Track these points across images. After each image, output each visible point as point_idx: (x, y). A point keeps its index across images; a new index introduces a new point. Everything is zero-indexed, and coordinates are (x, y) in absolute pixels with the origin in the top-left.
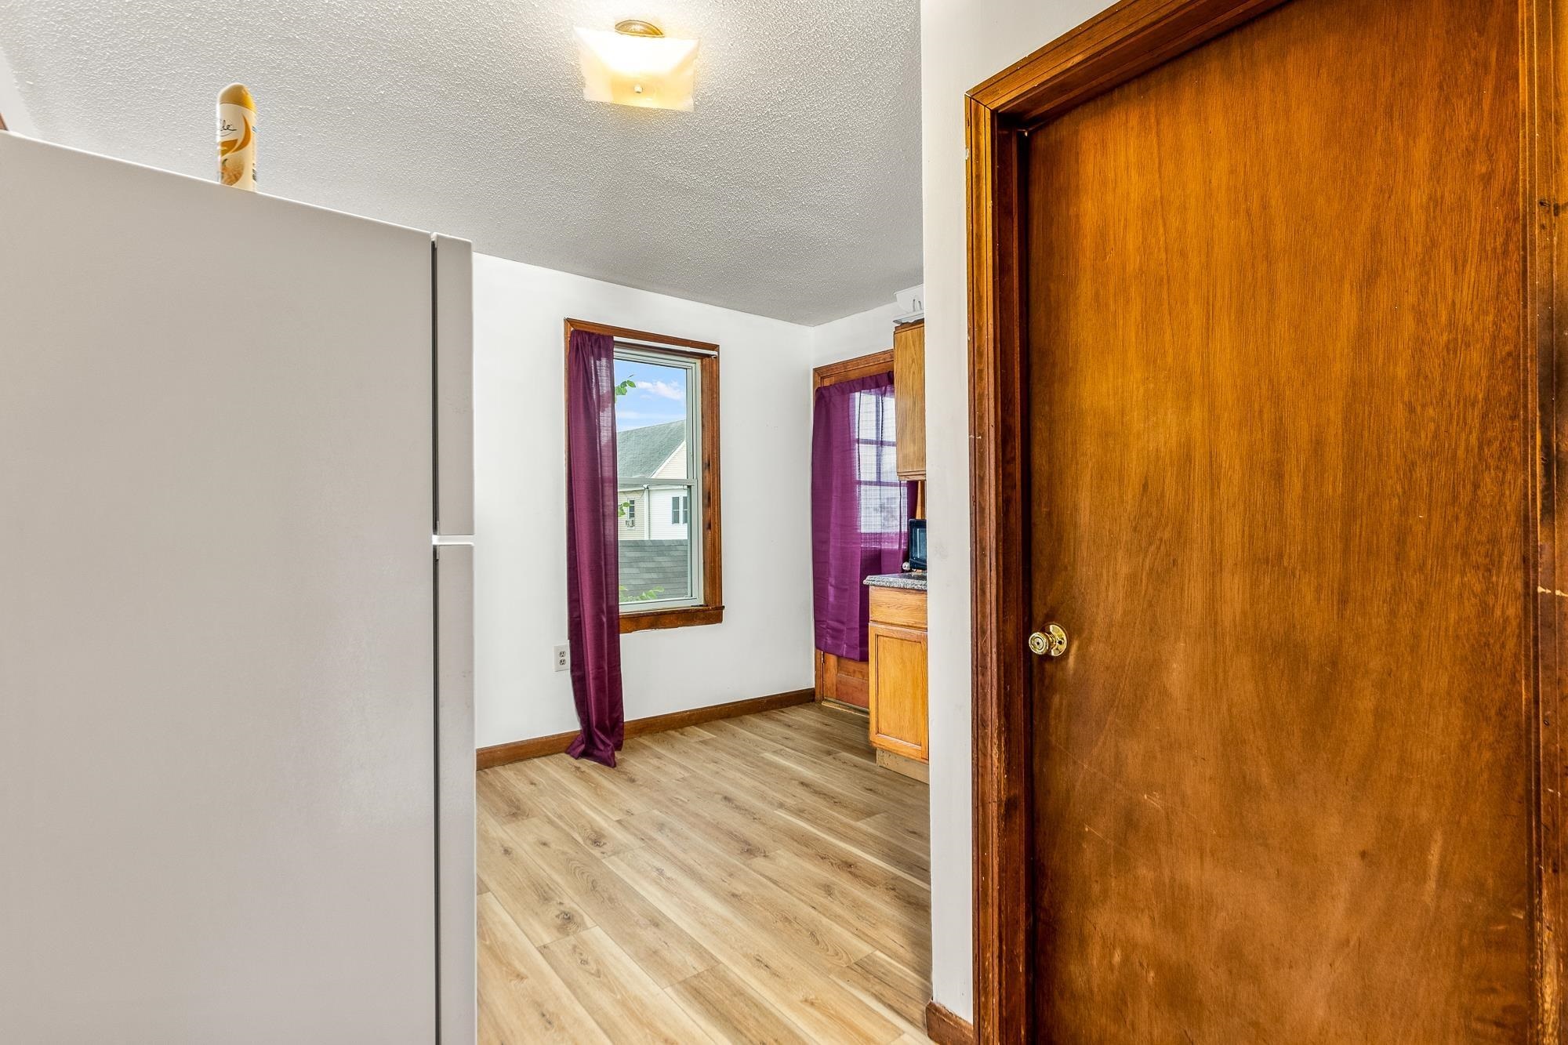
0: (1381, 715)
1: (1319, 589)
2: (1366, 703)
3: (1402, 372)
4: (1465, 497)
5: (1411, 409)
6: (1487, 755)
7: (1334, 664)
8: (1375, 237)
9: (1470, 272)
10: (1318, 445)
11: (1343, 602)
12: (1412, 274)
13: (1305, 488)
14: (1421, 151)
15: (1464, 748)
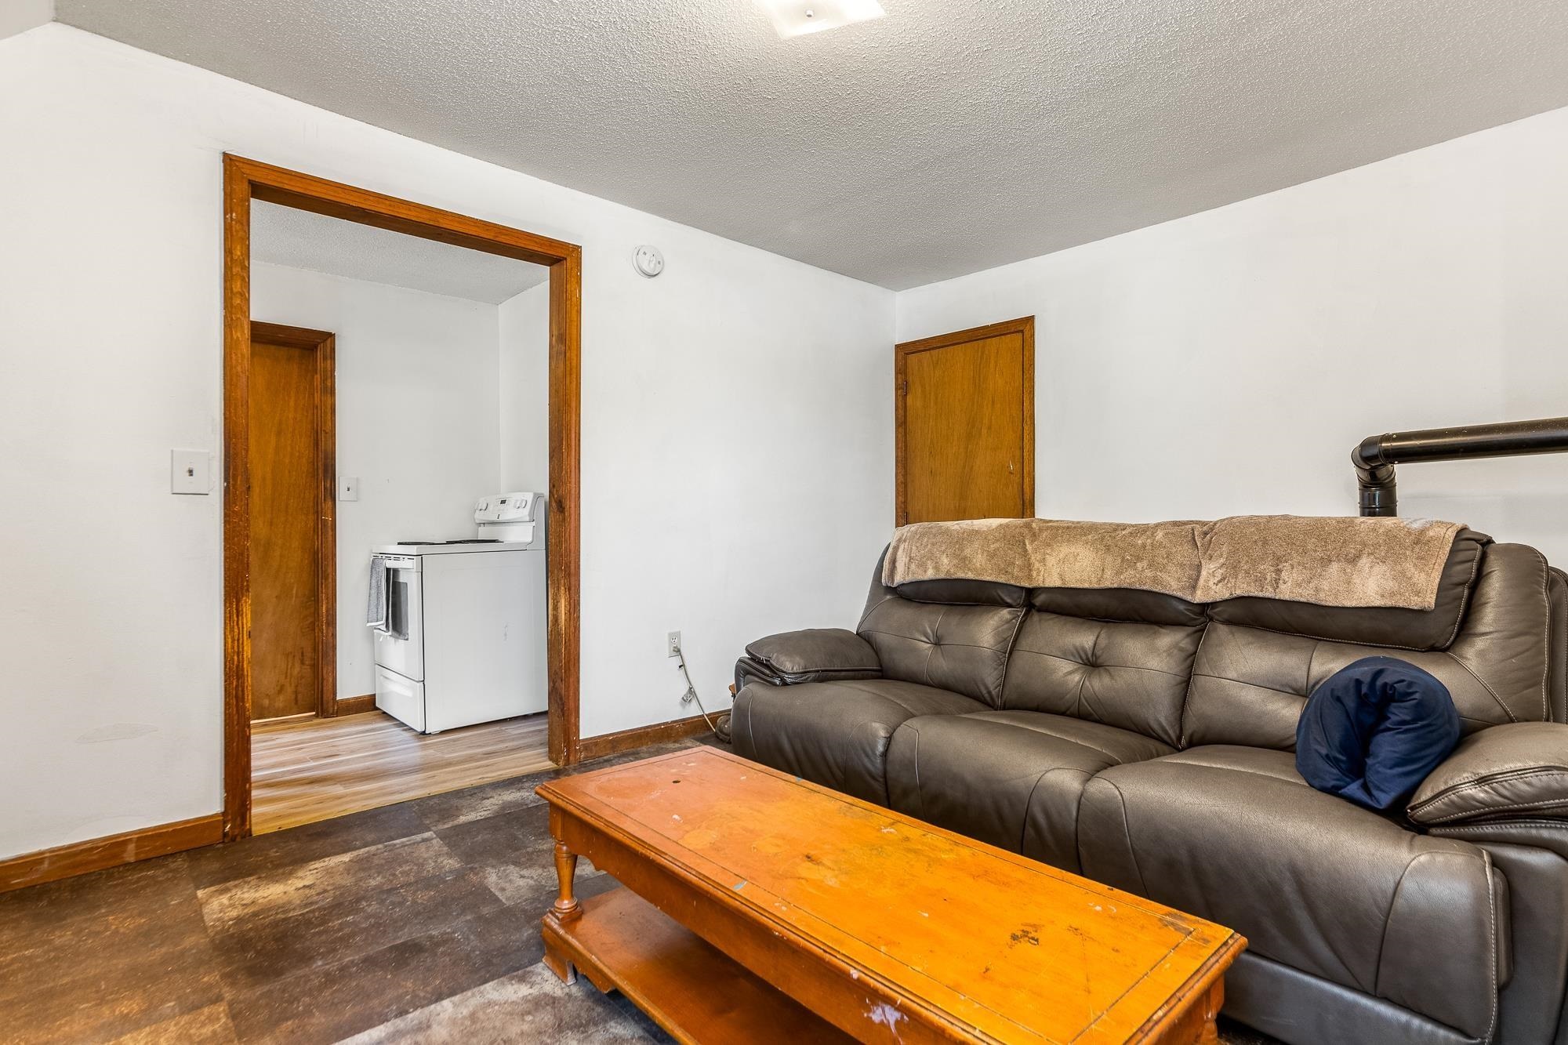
0: (281, 556)
1: (264, 523)
2: (277, 553)
3: (287, 461)
4: (302, 495)
5: (289, 472)
6: (307, 561)
7: (269, 544)
8: (280, 423)
9: (303, 440)
10: (264, 479)
11: (271, 525)
12: (289, 435)
13: (260, 491)
14: (292, 403)
15: (302, 560)
